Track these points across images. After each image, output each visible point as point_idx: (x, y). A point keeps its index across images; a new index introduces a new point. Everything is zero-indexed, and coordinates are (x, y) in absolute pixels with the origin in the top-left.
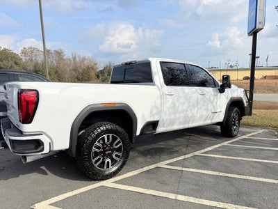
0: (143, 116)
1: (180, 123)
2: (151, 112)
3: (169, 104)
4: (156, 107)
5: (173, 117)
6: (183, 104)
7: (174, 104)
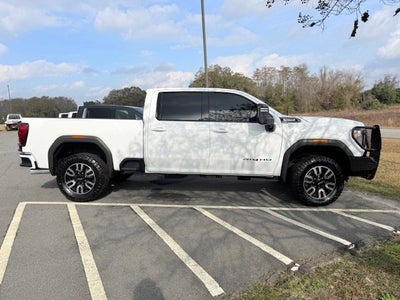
0: (119, 152)
1: (181, 166)
2: (130, 149)
3: (156, 141)
4: (138, 144)
5: (162, 156)
6: (181, 143)
7: (165, 142)
